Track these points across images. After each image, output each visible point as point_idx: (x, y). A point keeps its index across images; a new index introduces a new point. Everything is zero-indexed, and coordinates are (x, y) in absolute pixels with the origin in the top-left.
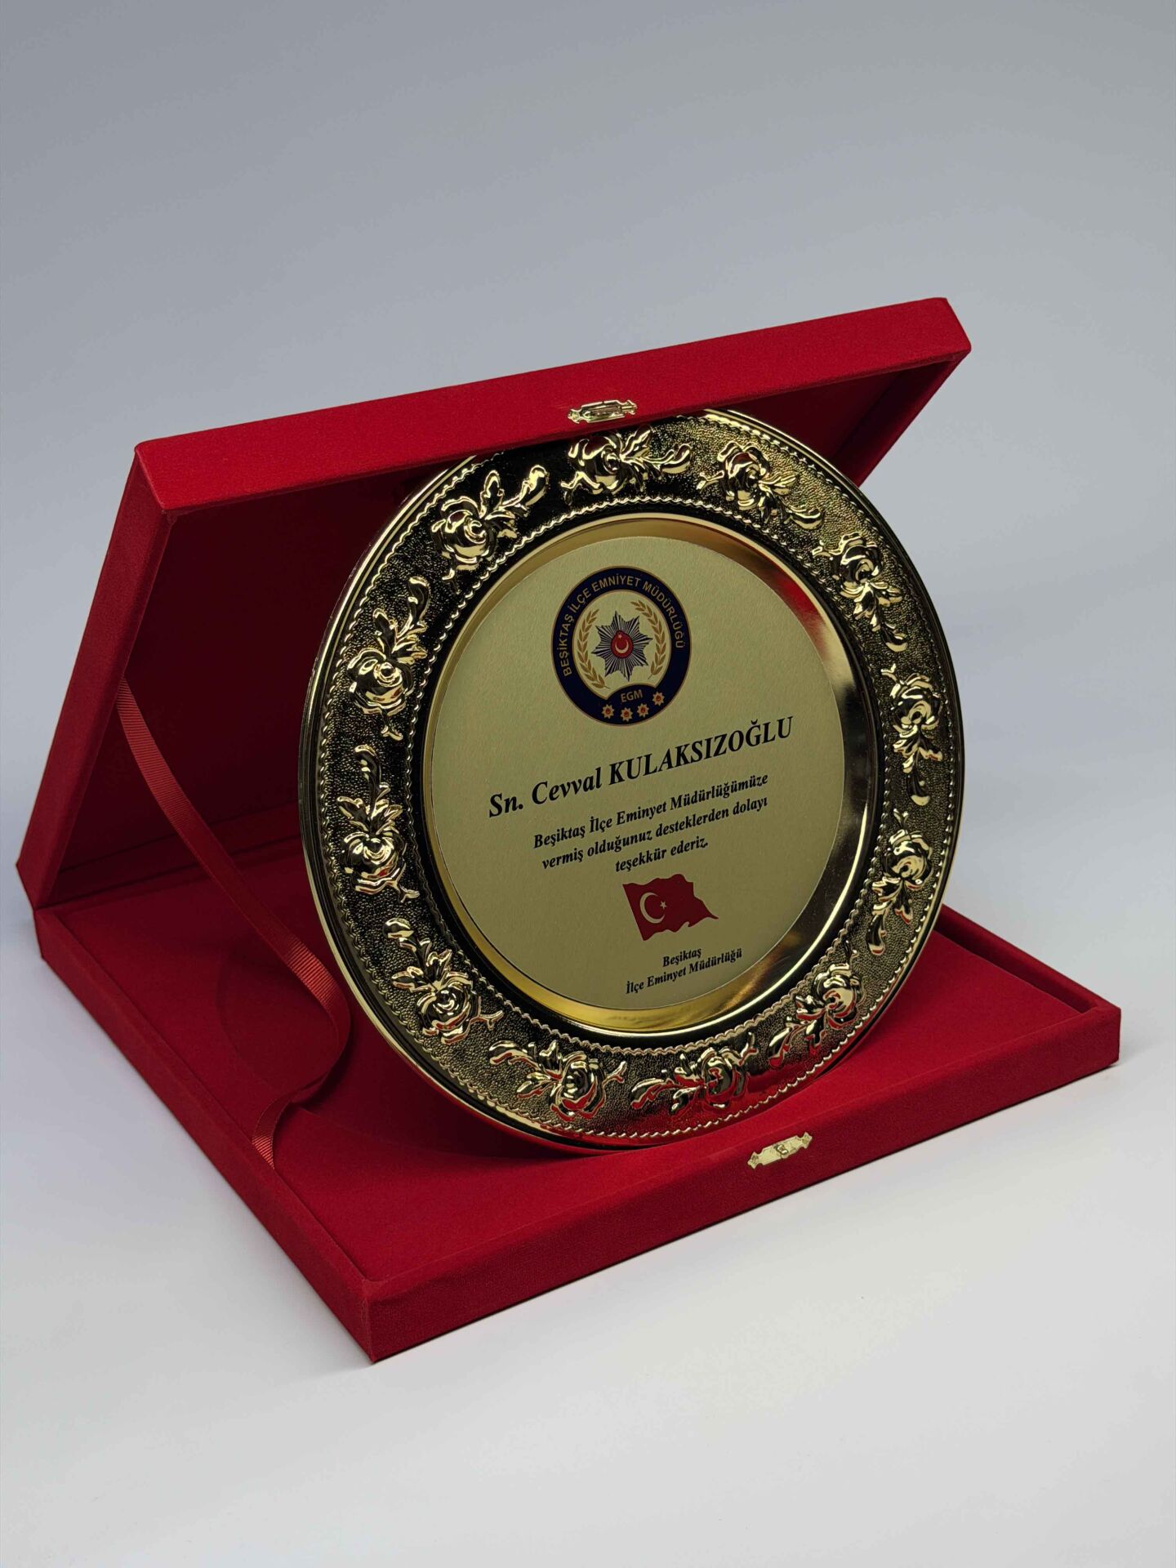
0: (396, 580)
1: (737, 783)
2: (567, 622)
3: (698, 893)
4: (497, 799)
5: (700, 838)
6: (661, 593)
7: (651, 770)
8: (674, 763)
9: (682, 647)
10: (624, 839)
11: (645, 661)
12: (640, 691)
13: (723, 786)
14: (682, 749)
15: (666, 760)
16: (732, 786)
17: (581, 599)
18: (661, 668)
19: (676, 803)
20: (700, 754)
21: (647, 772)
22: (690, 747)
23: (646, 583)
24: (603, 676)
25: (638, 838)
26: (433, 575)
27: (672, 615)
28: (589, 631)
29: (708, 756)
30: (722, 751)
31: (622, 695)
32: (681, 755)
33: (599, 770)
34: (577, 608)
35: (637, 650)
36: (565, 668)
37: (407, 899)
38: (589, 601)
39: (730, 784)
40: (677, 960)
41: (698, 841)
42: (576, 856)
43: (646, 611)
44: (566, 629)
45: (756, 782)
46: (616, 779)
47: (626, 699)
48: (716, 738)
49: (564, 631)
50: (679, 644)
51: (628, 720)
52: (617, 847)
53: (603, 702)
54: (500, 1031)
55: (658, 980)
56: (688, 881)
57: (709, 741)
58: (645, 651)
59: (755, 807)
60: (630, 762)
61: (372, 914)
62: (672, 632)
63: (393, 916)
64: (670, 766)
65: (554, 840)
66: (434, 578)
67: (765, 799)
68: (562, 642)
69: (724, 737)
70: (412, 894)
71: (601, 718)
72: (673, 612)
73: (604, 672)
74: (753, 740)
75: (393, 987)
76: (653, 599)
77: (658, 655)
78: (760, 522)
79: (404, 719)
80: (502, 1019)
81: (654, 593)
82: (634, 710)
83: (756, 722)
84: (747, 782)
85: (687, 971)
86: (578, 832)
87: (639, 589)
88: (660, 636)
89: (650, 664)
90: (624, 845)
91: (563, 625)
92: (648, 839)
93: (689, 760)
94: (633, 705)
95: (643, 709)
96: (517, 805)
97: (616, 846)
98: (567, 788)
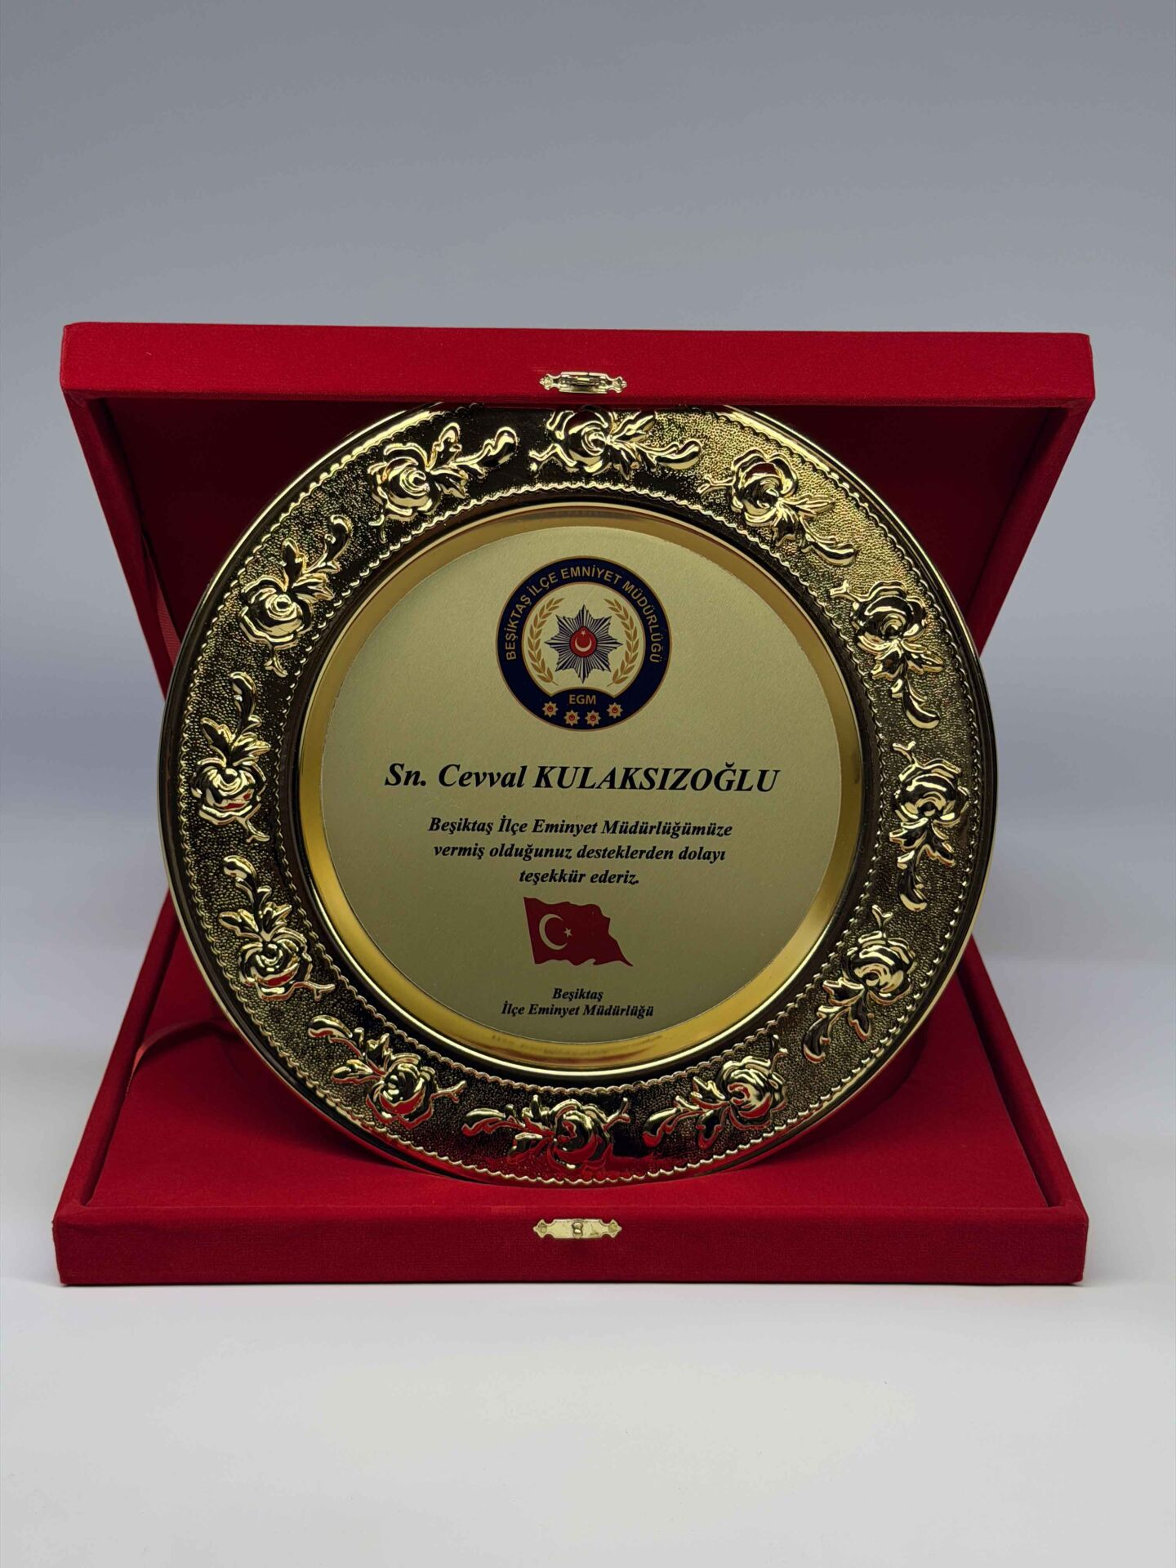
0: (317, 513)
1: (692, 826)
2: (523, 603)
3: (613, 932)
4: (397, 769)
5: (630, 874)
6: (644, 598)
7: (588, 784)
8: (618, 783)
9: (657, 661)
10: (537, 850)
11: (607, 666)
12: (594, 697)
13: (673, 825)
14: (632, 771)
15: (609, 779)
16: (685, 828)
17: (544, 582)
18: (626, 678)
19: (611, 828)
20: (652, 784)
21: (582, 785)
22: (641, 772)
23: (628, 583)
24: (553, 670)
25: (554, 853)
26: (360, 518)
27: (652, 624)
28: (548, 619)
29: (662, 787)
30: (681, 785)
31: (571, 696)
32: (628, 777)
33: (524, 768)
34: (538, 592)
35: (600, 652)
36: (510, 651)
37: (254, 841)
38: (553, 587)
39: (682, 825)
40: (571, 996)
41: (627, 876)
42: (477, 852)
43: (622, 613)
44: (520, 610)
45: (717, 831)
46: (543, 783)
47: (575, 701)
48: (677, 770)
49: (517, 612)
50: (654, 658)
51: (572, 724)
52: (526, 856)
53: (546, 698)
54: (326, 1004)
55: (543, 1010)
56: (605, 914)
57: (667, 771)
58: (609, 656)
59: (708, 858)
60: (564, 770)
61: (213, 845)
62: (648, 643)
63: (235, 853)
64: (612, 786)
65: (454, 828)
66: (360, 521)
67: (723, 853)
68: (513, 623)
69: (687, 771)
70: (262, 837)
71: (540, 714)
72: (655, 621)
73: (555, 667)
74: (723, 784)
75: (219, 924)
76: (633, 603)
77: (626, 664)
78: (772, 544)
79: (293, 658)
80: (331, 994)
81: (635, 595)
82: (583, 715)
83: (731, 765)
84: (704, 828)
85: (581, 1011)
86: (481, 827)
87: (618, 588)
88: (633, 643)
89: (613, 672)
90: (536, 855)
91: (517, 606)
92: (567, 856)
93: (637, 786)
94: (582, 710)
95: (593, 717)
96: (420, 780)
97: (527, 854)
98: (482, 777)
